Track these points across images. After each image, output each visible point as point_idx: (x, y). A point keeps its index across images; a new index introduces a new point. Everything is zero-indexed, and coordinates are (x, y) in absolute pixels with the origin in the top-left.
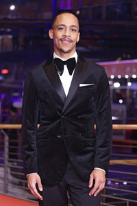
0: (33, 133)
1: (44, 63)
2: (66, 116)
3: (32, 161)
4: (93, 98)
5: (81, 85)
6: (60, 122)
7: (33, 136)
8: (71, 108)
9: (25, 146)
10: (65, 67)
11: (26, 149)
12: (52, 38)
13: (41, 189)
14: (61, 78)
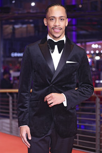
0: (26, 95)
1: (39, 42)
2: (54, 84)
3: (24, 116)
4: (75, 73)
5: (67, 62)
6: (49, 88)
7: (26, 97)
8: (58, 79)
9: (20, 105)
10: (56, 46)
11: (20, 107)
12: (46, 25)
13: (30, 138)
14: (52, 55)
